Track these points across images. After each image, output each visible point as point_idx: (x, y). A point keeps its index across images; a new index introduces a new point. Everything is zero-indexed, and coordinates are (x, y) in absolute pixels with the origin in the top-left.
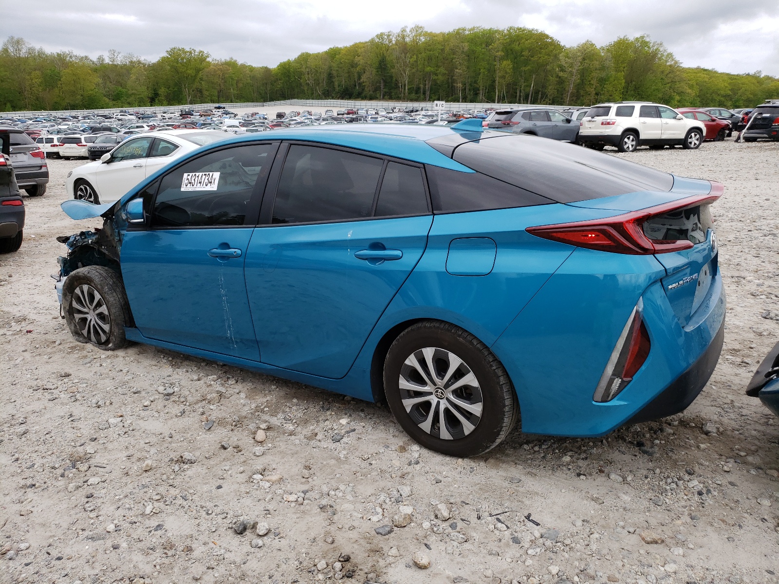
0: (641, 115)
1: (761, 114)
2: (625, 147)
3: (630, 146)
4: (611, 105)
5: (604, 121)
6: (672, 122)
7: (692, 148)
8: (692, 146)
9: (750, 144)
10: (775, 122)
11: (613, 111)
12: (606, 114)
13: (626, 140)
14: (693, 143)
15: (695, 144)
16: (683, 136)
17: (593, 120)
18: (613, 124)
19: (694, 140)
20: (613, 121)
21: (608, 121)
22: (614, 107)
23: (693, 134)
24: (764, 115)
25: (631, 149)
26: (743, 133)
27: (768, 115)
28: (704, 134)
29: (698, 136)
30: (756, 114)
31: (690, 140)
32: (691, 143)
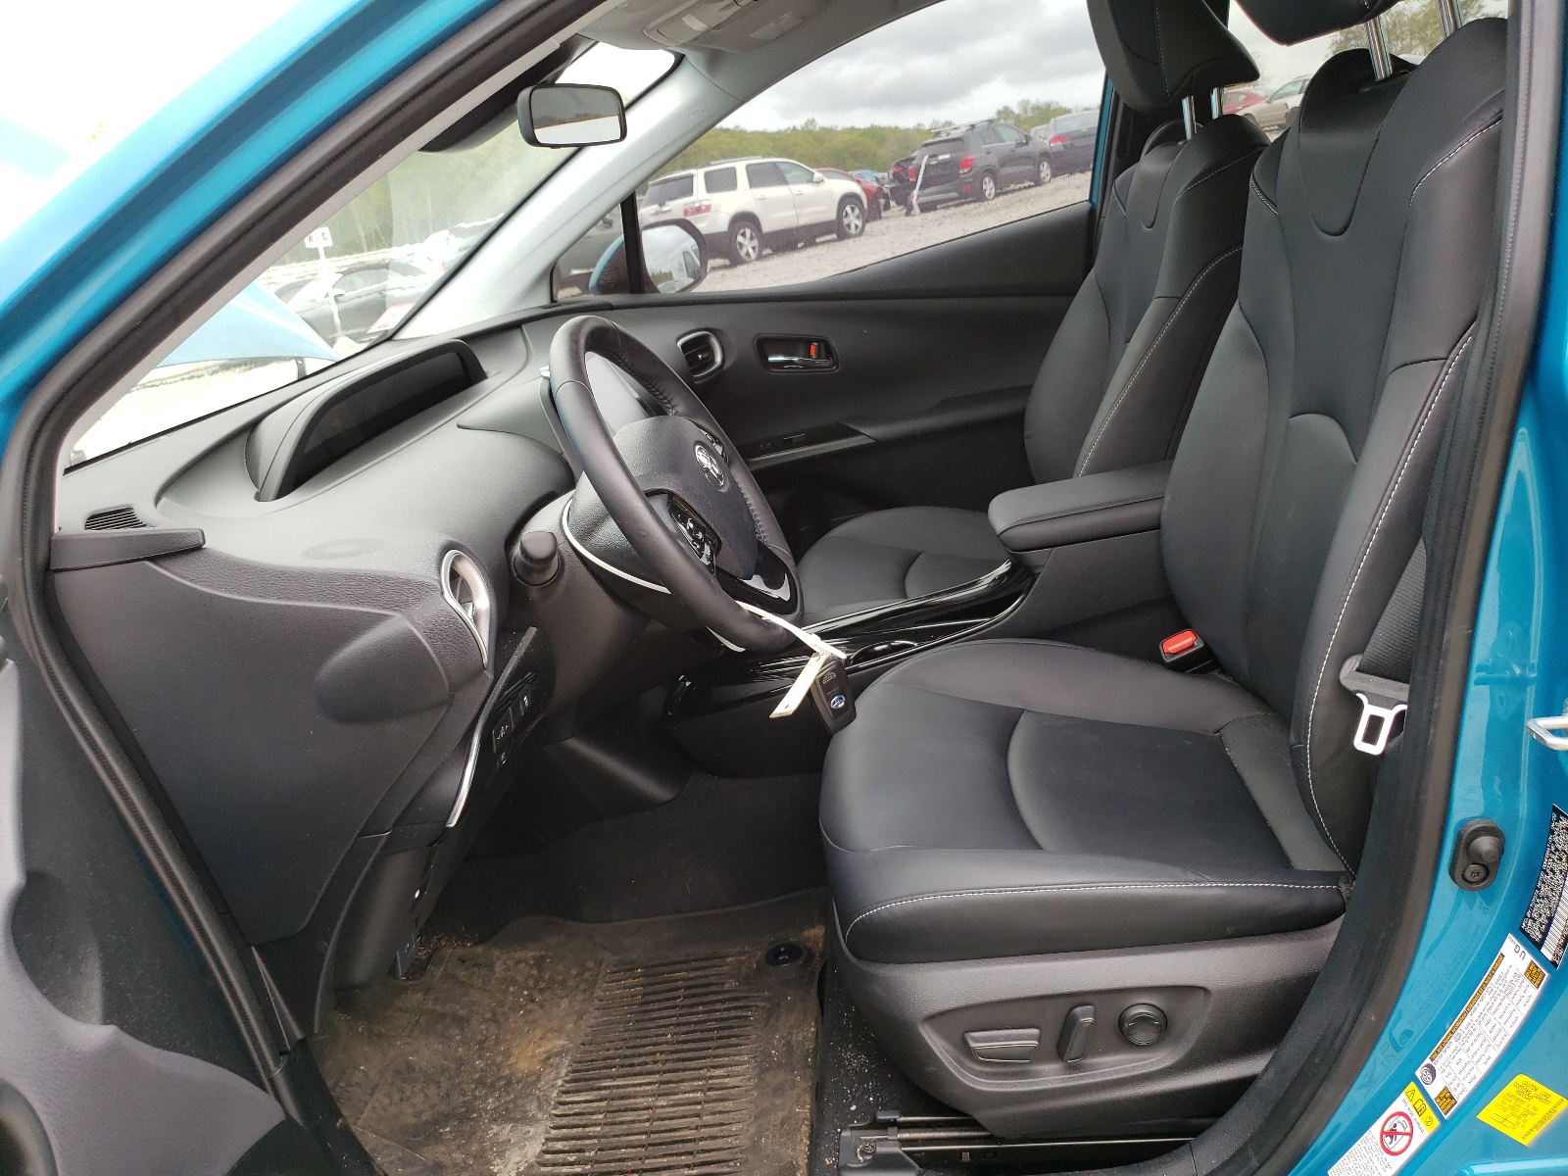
0: (752, 184)
1: (935, 156)
2: (743, 253)
3: (751, 251)
4: (692, 171)
5: (687, 207)
6: (807, 189)
7: (855, 236)
8: (853, 231)
9: (931, 215)
10: (963, 167)
11: (699, 183)
12: (688, 190)
13: (740, 238)
14: (853, 226)
15: (856, 226)
16: (832, 215)
17: (665, 209)
18: (708, 208)
19: (853, 219)
20: (706, 203)
21: (697, 205)
22: (699, 175)
23: (848, 209)
24: (941, 157)
25: (753, 255)
26: (915, 197)
27: (947, 156)
28: (866, 206)
29: (857, 211)
30: (926, 157)
31: (846, 221)
32: (849, 226)
